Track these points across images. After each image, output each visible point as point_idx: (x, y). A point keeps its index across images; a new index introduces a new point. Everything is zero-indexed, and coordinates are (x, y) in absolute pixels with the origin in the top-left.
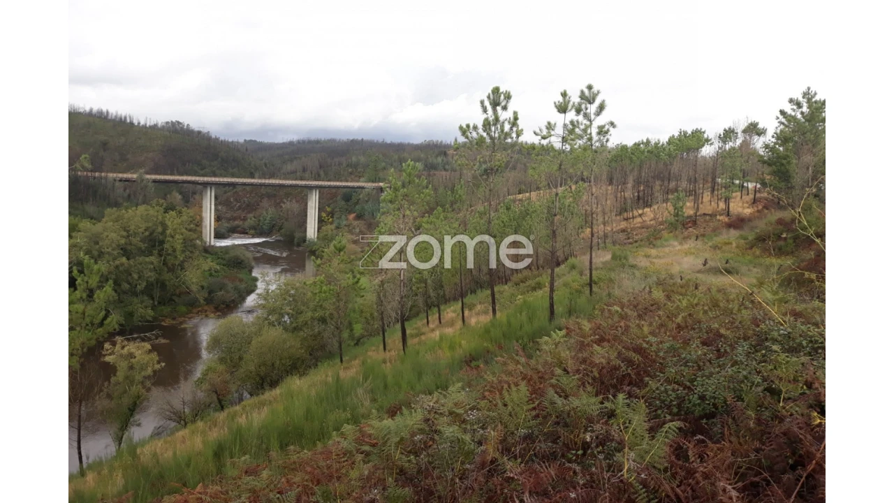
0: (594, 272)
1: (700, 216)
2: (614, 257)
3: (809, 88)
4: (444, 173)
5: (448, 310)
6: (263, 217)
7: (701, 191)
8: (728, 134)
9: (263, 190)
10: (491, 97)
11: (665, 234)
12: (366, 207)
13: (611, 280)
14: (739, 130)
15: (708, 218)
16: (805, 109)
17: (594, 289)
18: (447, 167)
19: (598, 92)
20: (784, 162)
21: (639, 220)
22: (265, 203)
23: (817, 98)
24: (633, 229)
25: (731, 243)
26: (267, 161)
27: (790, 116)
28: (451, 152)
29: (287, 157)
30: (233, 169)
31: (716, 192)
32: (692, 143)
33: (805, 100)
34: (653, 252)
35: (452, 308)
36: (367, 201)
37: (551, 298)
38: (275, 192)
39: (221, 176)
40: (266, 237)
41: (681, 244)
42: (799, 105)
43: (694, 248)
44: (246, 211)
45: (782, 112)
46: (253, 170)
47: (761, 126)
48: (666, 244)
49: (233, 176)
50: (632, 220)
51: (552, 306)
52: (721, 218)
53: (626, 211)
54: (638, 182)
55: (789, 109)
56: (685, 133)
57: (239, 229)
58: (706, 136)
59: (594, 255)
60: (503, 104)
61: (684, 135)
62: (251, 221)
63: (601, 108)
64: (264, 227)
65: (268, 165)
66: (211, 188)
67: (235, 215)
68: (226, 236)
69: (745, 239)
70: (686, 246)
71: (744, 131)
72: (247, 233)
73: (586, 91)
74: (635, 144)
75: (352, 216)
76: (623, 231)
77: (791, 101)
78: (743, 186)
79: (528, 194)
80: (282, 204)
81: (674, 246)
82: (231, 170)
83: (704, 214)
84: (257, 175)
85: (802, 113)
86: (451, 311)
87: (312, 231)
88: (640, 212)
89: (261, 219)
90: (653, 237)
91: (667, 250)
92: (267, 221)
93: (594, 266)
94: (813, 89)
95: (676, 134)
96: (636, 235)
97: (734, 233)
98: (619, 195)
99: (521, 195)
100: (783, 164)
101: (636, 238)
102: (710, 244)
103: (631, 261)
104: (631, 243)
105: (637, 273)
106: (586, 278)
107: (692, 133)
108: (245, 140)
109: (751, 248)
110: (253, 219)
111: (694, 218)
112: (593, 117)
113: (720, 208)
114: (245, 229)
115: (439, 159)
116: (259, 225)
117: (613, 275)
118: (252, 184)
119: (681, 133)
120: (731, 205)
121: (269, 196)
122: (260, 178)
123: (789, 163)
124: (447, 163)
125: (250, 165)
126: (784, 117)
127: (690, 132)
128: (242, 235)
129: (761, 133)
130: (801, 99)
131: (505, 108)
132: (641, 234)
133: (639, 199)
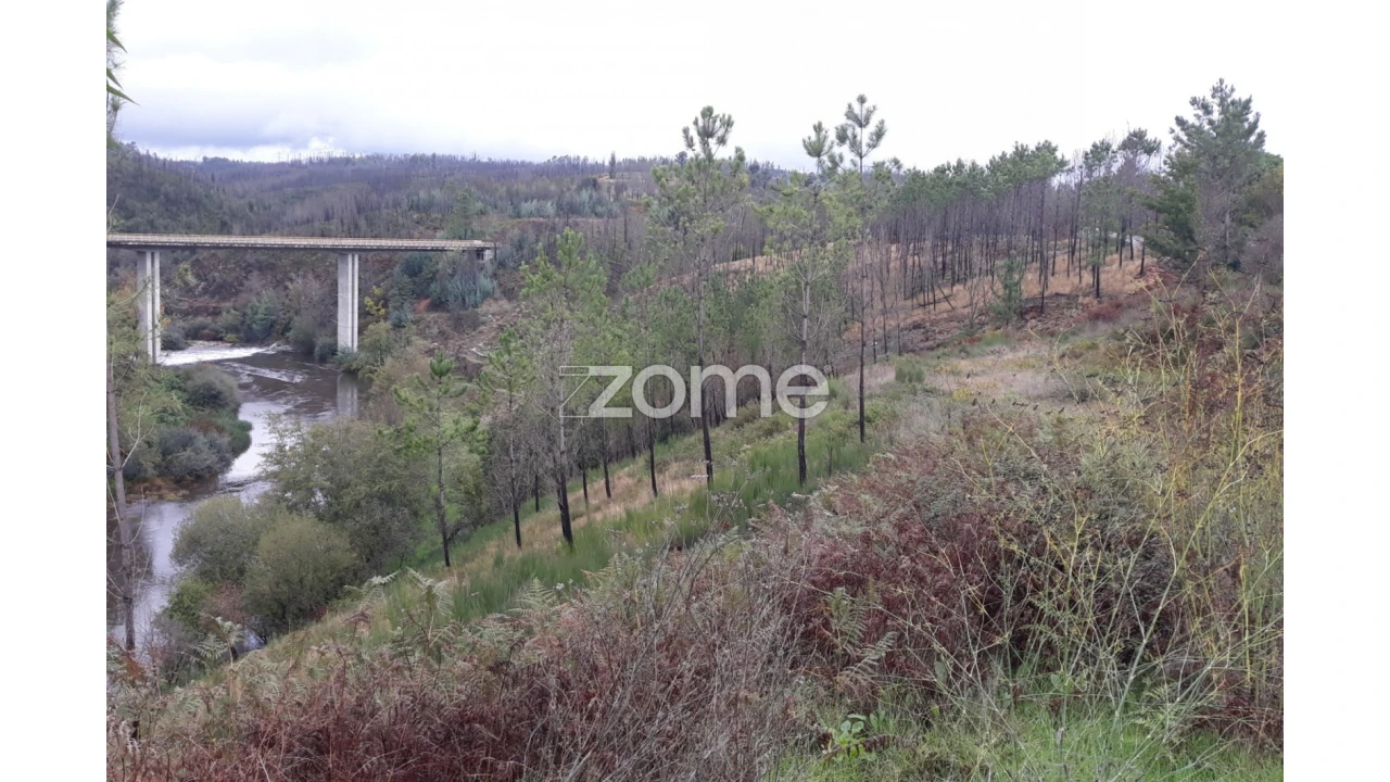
0: (867, 404)
1: (1051, 297)
2: (900, 376)
3: (1221, 81)
4: (594, 220)
5: (623, 472)
6: (252, 308)
7: (1052, 253)
8: (1099, 152)
9: (250, 258)
11: (988, 332)
12: (449, 286)
13: (894, 416)
14: (1117, 140)
15: (1063, 300)
16: (1216, 116)
17: (867, 431)
18: (599, 209)
19: (875, 108)
20: (1183, 205)
21: (944, 306)
22: (255, 281)
23: (1235, 96)
24: (934, 322)
25: (1097, 347)
26: (254, 201)
27: (1193, 126)
28: (605, 180)
29: (289, 191)
30: (188, 216)
31: (1077, 254)
32: (1034, 170)
33: (1217, 101)
34: (965, 365)
36: (452, 276)
37: (801, 447)
38: (272, 261)
39: (167, 230)
40: (260, 346)
41: (1013, 349)
42: (1206, 109)
43: (1035, 356)
44: (217, 297)
45: (1180, 121)
46: (226, 218)
47: (1150, 137)
48: (987, 349)
49: (189, 229)
50: (932, 306)
51: (803, 459)
52: (1087, 300)
53: (922, 290)
54: (941, 238)
55: (1190, 114)
56: (1025, 149)
57: (206, 331)
58: (1059, 156)
59: (866, 372)
60: (720, 134)
61: (1020, 153)
62: (227, 318)
63: (879, 133)
64: (254, 326)
65: (255, 208)
66: (153, 254)
67: (197, 305)
68: (182, 345)
69: (1122, 338)
70: (1022, 354)
71: (1125, 146)
72: (221, 339)
73: (856, 107)
74: (936, 170)
75: (425, 303)
76: (917, 326)
77: (1194, 102)
78: (1123, 244)
79: (749, 261)
80: (288, 284)
81: (1001, 354)
82: (184, 218)
83: (1057, 294)
84: (236, 228)
85: (1211, 122)
87: (347, 333)
88: (947, 291)
89: (249, 311)
90: (970, 335)
91: (989, 360)
92: (260, 316)
93: (867, 393)
94: (1228, 83)
95: (1010, 151)
96: (940, 333)
98: (910, 262)
99: (737, 263)
100: (1180, 211)
101: (939, 338)
102: (1063, 349)
103: (930, 381)
104: (931, 349)
105: (936, 402)
106: (854, 413)
107: (1038, 149)
108: (205, 159)
109: (1130, 355)
110: (233, 311)
111: (1039, 303)
112: (865, 147)
113: (1084, 284)
114: (217, 332)
115: (585, 195)
116: (243, 323)
117: (898, 406)
118: (231, 247)
119: (1017, 148)
120: (1103, 277)
121: (262, 268)
122: (243, 234)
123: (1189, 208)
124: (600, 202)
125: (221, 208)
126: (1183, 129)
127: (1032, 147)
128: (212, 343)
129: (1151, 149)
130: (1209, 99)
132: (948, 332)
133: (944, 268)
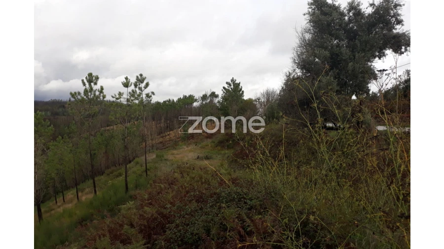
0: (148, 165)
2: (157, 156)
3: (233, 78)
4: (64, 117)
5: (69, 194)
8: (204, 97)
10: (88, 78)
11: (180, 143)
13: (156, 168)
14: (208, 94)
15: (198, 134)
16: (232, 87)
17: (148, 173)
18: (65, 114)
19: (145, 78)
20: (226, 109)
21: (168, 137)
23: (236, 82)
24: (166, 141)
25: (208, 145)
27: (227, 89)
28: (67, 106)
32: (189, 102)
33: (232, 83)
34: (175, 152)
35: (71, 192)
37: (126, 181)
41: (187, 147)
42: (230, 85)
43: (193, 148)
45: (224, 88)
47: (216, 93)
48: (180, 147)
50: (165, 137)
51: (127, 185)
52: (204, 134)
53: (162, 133)
54: (166, 119)
55: (226, 86)
56: (186, 96)
58: (195, 98)
59: (147, 156)
60: (95, 81)
61: (185, 97)
63: (147, 85)
69: (214, 143)
70: (190, 148)
71: (210, 96)
73: (139, 77)
74: (164, 101)
76: (161, 143)
77: (227, 83)
79: (112, 127)
81: (184, 148)
85: (231, 88)
86: (70, 194)
88: (168, 133)
90: (175, 144)
91: (181, 150)
93: (147, 162)
94: (234, 78)
95: (182, 97)
97: (209, 140)
98: (158, 126)
100: (226, 110)
101: (167, 145)
102: (200, 146)
103: (166, 157)
104: (165, 148)
105: (168, 163)
106: (144, 168)
109: (217, 147)
111: (192, 135)
112: (143, 89)
115: (60, 110)
117: (157, 165)
123: (228, 109)
124: (65, 112)
126: (225, 90)
127: (188, 96)
129: (217, 96)
130: (230, 82)
131: (96, 84)
132: (170, 144)
133: (167, 127)
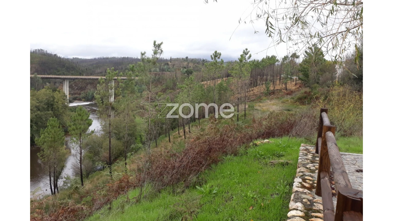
1: (276, 90)
4: (168, 73)
6: (88, 93)
7: (276, 80)
8: (285, 58)
9: (88, 81)
14: (290, 55)
15: (279, 91)
17: (246, 117)
18: (169, 70)
21: (252, 92)
22: (89, 87)
24: (250, 96)
25: (288, 101)
28: (169, 63)
31: (281, 81)
32: (271, 62)
38: (93, 82)
40: (90, 102)
41: (270, 101)
44: (80, 90)
45: (306, 52)
48: (264, 101)
50: (249, 92)
52: (284, 91)
56: (269, 57)
57: (77, 98)
58: (277, 58)
62: (83, 95)
63: (250, 56)
64: (89, 97)
65: (88, 70)
66: (67, 80)
67: (75, 92)
68: (72, 102)
69: (293, 99)
71: (291, 57)
72: (81, 100)
77: (309, 48)
78: (291, 78)
79: (206, 82)
81: (268, 102)
83: (277, 89)
84: (84, 75)
85: (312, 52)
88: (252, 89)
89: (88, 94)
90: (259, 98)
92: (90, 95)
95: (265, 57)
96: (251, 98)
97: (289, 97)
99: (203, 82)
107: (271, 57)
109: (295, 102)
110: (84, 94)
111: (273, 91)
113: (283, 87)
114: (80, 98)
115: (166, 67)
116: (86, 96)
118: (82, 79)
119: (267, 57)
120: (287, 85)
121: (91, 84)
122: (86, 76)
124: (169, 68)
125: (79, 69)
127: (270, 56)
128: (79, 101)
129: (298, 57)
132: (253, 98)
133: (251, 83)
